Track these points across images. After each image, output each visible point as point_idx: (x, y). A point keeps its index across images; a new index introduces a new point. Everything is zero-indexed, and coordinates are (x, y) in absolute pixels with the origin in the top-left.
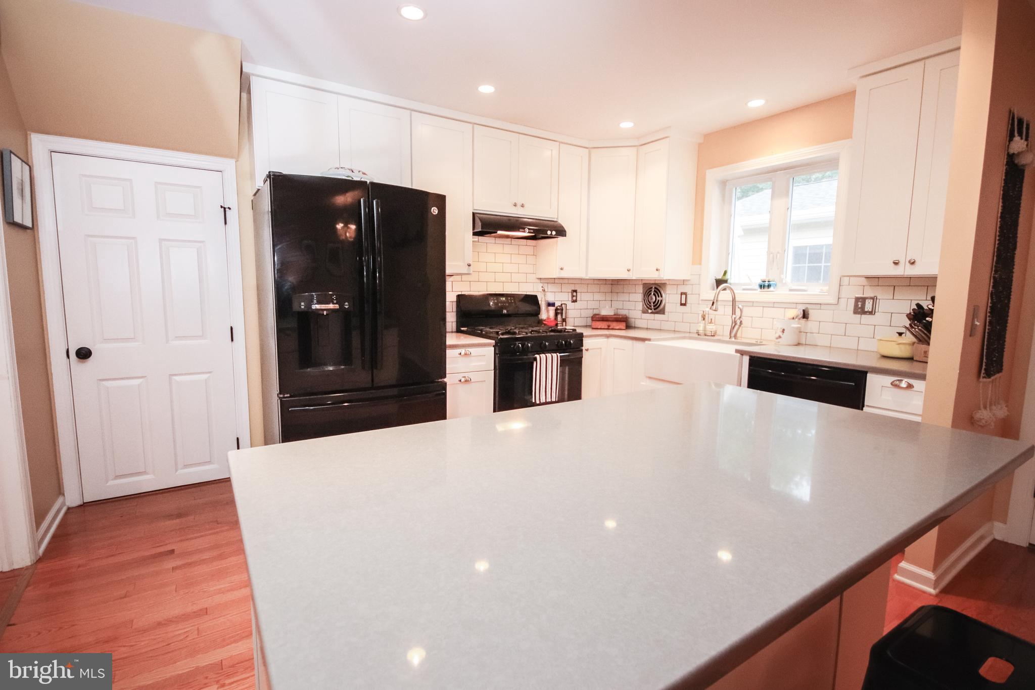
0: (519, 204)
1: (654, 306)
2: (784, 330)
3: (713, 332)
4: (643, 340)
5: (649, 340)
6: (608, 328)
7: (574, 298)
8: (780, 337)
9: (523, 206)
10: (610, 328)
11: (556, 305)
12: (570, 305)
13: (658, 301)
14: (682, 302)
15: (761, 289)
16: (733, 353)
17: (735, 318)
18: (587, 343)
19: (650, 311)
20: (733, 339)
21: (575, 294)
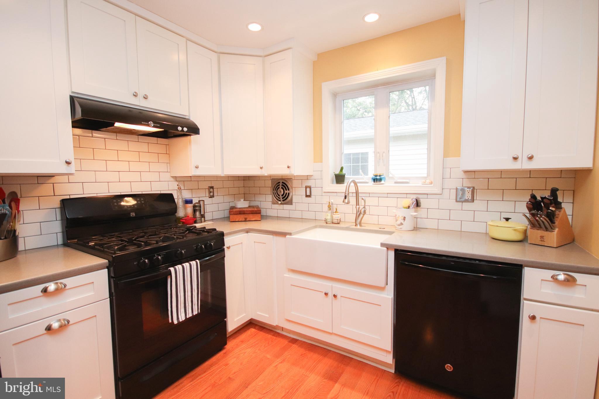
0: (141, 95)
1: (282, 198)
2: (405, 218)
3: (339, 220)
4: (283, 234)
5: (290, 234)
6: (246, 220)
7: (212, 194)
8: (402, 224)
9: (146, 98)
10: (247, 220)
11: (194, 202)
12: (208, 201)
13: (286, 193)
14: (307, 194)
15: (374, 182)
16: (379, 247)
17: (359, 208)
18: (228, 240)
19: (280, 202)
20: (358, 227)
21: (211, 190)
